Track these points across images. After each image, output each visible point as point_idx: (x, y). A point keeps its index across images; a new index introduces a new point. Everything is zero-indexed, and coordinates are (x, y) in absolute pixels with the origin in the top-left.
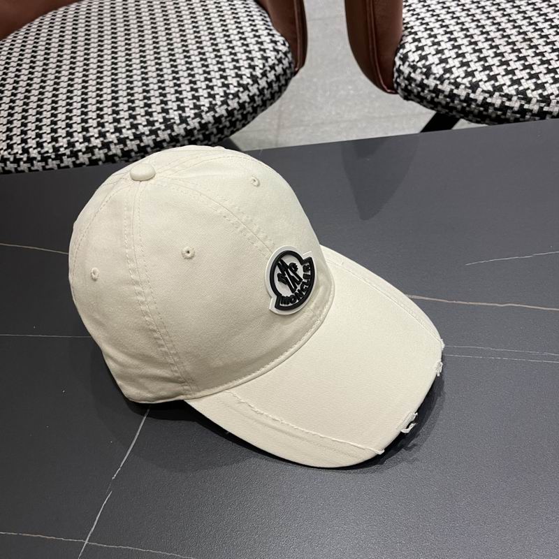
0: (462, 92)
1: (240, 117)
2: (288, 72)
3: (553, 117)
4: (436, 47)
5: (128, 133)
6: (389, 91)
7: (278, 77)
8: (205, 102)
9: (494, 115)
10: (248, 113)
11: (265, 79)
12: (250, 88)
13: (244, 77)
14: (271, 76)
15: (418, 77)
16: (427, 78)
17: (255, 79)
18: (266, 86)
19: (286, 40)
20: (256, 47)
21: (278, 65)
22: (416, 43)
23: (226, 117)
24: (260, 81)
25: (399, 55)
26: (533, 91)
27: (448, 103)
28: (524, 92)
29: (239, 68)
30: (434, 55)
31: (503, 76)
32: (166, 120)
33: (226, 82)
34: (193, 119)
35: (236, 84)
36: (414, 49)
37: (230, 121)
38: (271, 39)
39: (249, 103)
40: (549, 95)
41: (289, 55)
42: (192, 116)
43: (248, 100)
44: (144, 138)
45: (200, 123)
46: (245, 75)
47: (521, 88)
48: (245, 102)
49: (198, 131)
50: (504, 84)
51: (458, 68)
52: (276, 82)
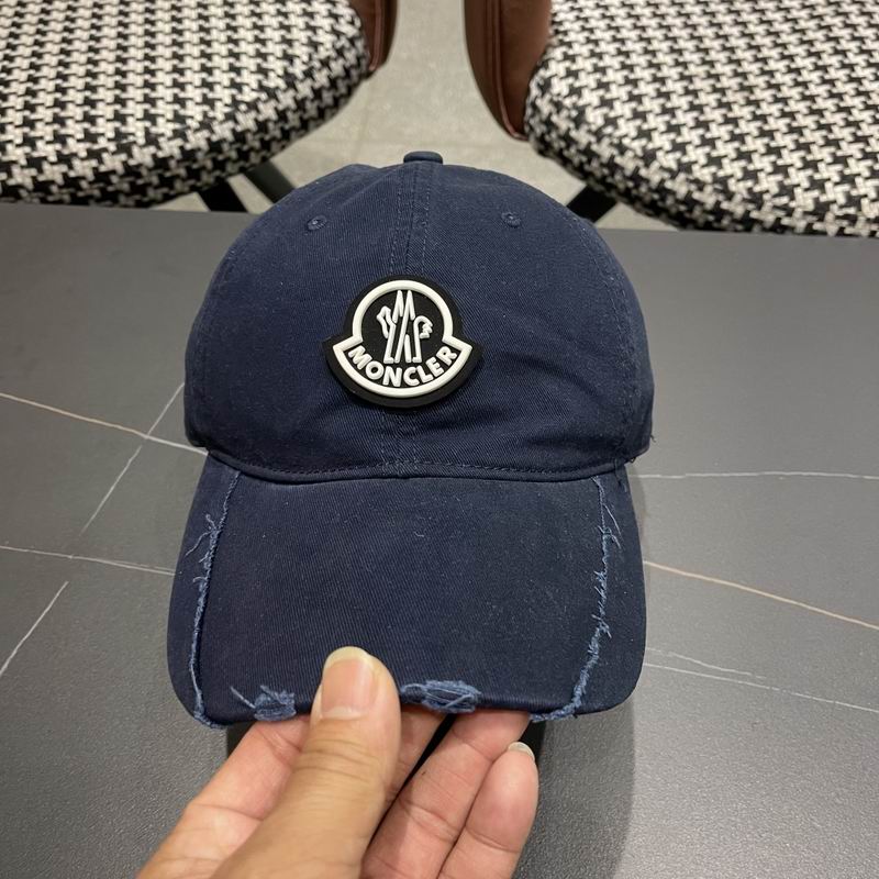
0: (628, 163)
1: (257, 144)
2: (354, 73)
3: (765, 230)
4: (598, 76)
5: (46, 150)
6: (517, 135)
7: (333, 82)
8: (195, 112)
9: (674, 210)
10: (274, 139)
11: (309, 82)
12: (281, 96)
13: (272, 75)
14: (322, 78)
15: (562, 122)
16: (577, 127)
17: (290, 81)
18: (311, 95)
19: (358, 14)
20: (301, 22)
21: (335, 60)
22: (567, 64)
23: (231, 144)
24: (299, 86)
25: (537, 79)
26: (739, 180)
27: (604, 177)
28: (723, 181)
29: (264, 56)
30: (593, 90)
31: (697, 147)
32: (119, 135)
33: (238, 80)
34: (170, 139)
35: (255, 86)
36: (562, 73)
37: (239, 151)
38: (329, 11)
39: (276, 122)
40: (762, 193)
41: (360, 44)
42: (169, 134)
43: (274, 117)
44: (76, 163)
45: (182, 148)
46: (273, 70)
47: (721, 174)
48: (267, 121)
49: (178, 162)
50: (696, 162)
51: (628, 120)
52: (329, 89)
